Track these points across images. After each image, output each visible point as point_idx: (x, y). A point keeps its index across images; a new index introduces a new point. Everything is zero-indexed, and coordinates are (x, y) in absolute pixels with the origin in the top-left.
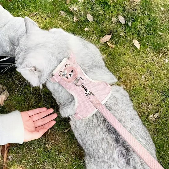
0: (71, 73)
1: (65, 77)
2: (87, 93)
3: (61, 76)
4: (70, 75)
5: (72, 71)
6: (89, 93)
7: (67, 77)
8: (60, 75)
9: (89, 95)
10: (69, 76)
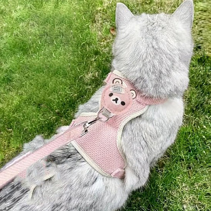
0: (119, 102)
1: (111, 90)
2: (87, 124)
3: (113, 83)
4: (116, 100)
5: (123, 103)
6: (86, 127)
7: (111, 95)
8: (115, 81)
9: (84, 126)
10: (114, 97)
